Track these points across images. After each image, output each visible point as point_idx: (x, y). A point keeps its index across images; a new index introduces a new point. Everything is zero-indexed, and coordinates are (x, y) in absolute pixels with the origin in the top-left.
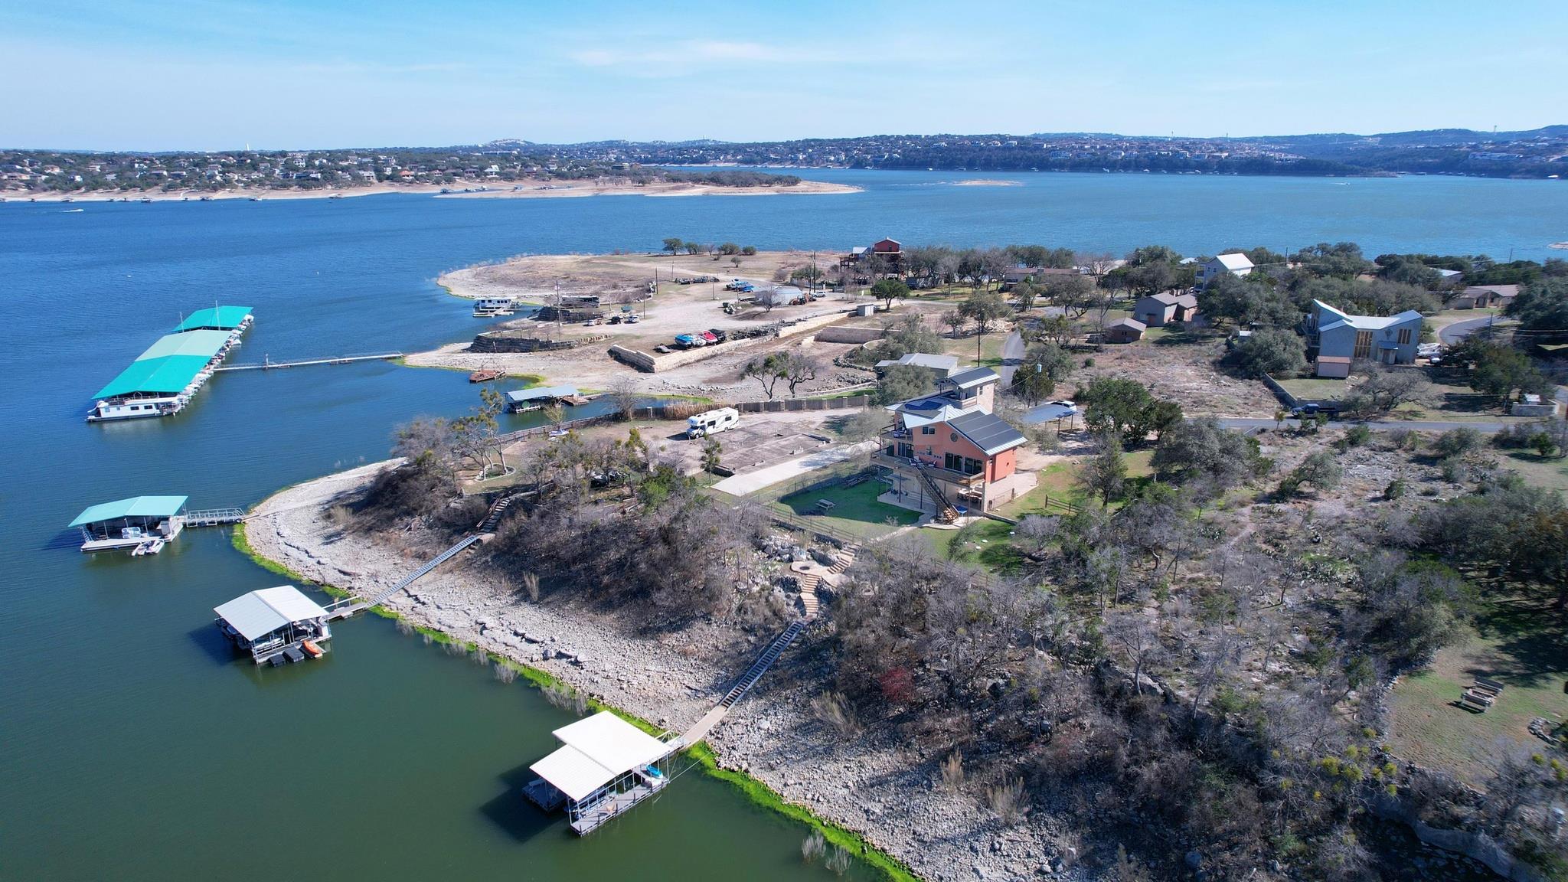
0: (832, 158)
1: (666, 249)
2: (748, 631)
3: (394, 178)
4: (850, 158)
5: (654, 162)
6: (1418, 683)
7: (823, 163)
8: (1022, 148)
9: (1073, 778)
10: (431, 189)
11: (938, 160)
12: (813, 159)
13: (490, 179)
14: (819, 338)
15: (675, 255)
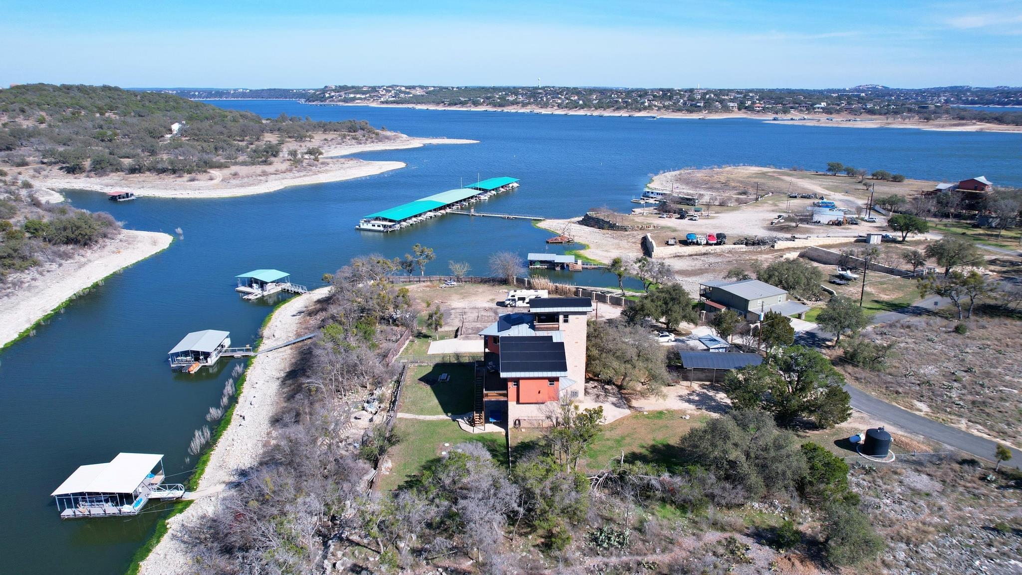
1: (829, 170)
3: (750, 109)
5: (979, 104)
10: (769, 117)
13: (815, 112)
14: (803, 255)
15: (835, 176)
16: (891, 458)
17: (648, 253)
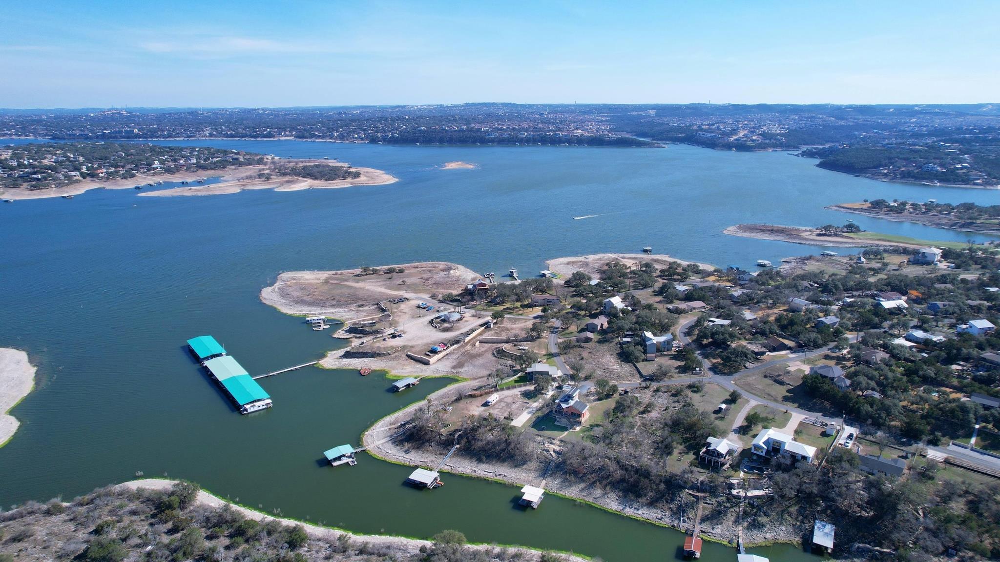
0: (356, 136)
2: (541, 463)
4: (367, 137)
6: (672, 457)
7: (351, 138)
8: (470, 131)
9: (618, 482)
12: (343, 136)
14: (480, 342)
15: (367, 274)
17: (427, 363)
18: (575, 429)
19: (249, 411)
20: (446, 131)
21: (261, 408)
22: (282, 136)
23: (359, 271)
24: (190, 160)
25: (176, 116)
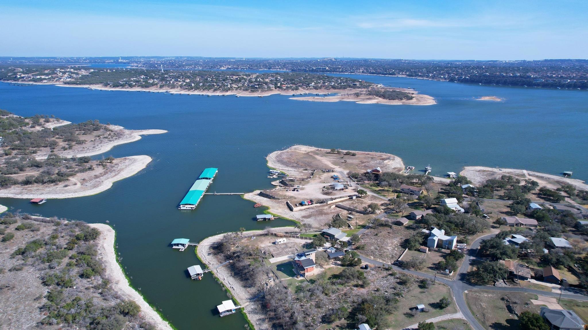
0: (442, 77)
2: (258, 291)
3: (280, 87)
4: (449, 77)
7: (439, 78)
9: (279, 325)
10: (290, 94)
11: (484, 80)
12: (435, 76)
13: (310, 89)
14: (337, 206)
15: (333, 153)
16: (369, 269)
17: (291, 210)
18: (298, 278)
19: (181, 208)
20: (503, 76)
21: (188, 208)
22: (400, 75)
23: (329, 150)
24: (331, 83)
25: (356, 62)
